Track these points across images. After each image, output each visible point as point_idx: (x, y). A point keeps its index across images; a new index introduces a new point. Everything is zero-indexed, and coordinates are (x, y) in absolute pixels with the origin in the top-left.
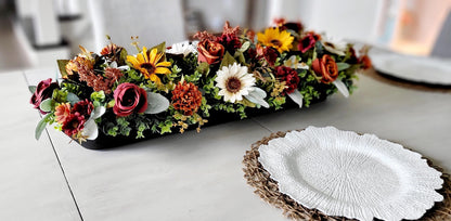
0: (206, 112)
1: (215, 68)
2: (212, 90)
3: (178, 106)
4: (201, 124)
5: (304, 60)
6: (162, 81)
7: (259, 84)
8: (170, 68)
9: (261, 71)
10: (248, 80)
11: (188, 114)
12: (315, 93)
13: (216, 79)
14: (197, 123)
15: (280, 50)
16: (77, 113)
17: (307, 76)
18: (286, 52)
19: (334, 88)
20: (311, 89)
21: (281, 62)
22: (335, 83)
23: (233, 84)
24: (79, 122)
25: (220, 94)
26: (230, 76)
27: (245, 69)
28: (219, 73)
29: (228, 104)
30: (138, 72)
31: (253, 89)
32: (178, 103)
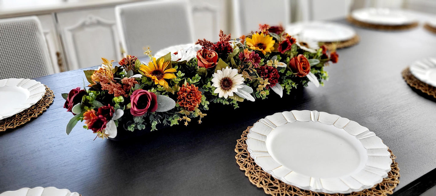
0: (206, 106)
1: (211, 70)
2: (210, 89)
3: (182, 104)
4: (201, 117)
5: (283, 60)
6: (169, 85)
7: (246, 82)
8: (175, 73)
9: (248, 71)
10: (238, 80)
11: (191, 109)
12: (293, 85)
13: (213, 80)
14: (199, 116)
15: (264, 52)
16: (100, 116)
17: (286, 72)
18: (269, 53)
19: (307, 80)
20: (290, 81)
21: (265, 62)
22: (308, 76)
23: (226, 83)
24: (103, 123)
25: (216, 92)
26: (224, 77)
27: (236, 71)
28: (215, 75)
29: (223, 98)
30: (149, 79)
31: (243, 86)
32: (182, 101)
